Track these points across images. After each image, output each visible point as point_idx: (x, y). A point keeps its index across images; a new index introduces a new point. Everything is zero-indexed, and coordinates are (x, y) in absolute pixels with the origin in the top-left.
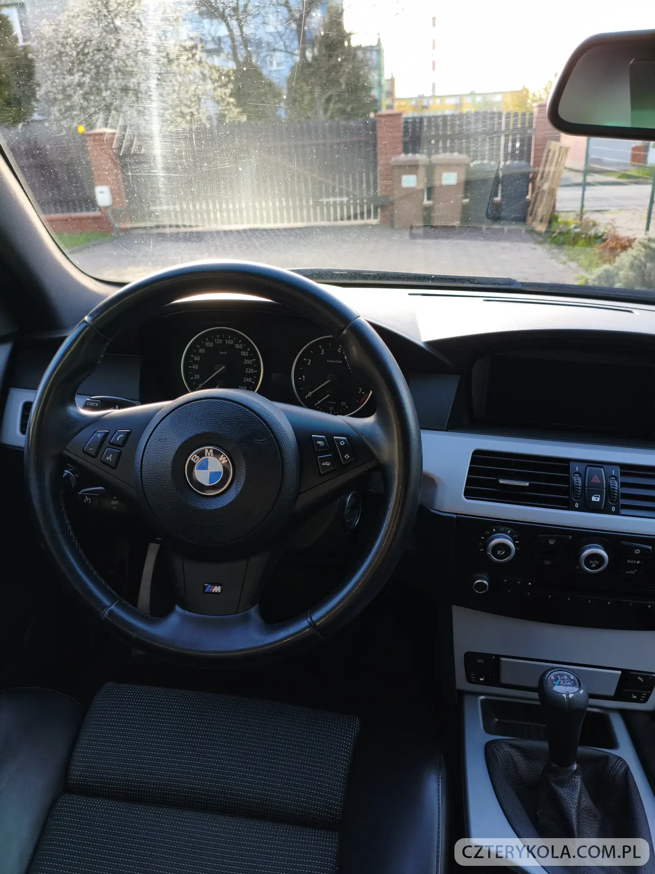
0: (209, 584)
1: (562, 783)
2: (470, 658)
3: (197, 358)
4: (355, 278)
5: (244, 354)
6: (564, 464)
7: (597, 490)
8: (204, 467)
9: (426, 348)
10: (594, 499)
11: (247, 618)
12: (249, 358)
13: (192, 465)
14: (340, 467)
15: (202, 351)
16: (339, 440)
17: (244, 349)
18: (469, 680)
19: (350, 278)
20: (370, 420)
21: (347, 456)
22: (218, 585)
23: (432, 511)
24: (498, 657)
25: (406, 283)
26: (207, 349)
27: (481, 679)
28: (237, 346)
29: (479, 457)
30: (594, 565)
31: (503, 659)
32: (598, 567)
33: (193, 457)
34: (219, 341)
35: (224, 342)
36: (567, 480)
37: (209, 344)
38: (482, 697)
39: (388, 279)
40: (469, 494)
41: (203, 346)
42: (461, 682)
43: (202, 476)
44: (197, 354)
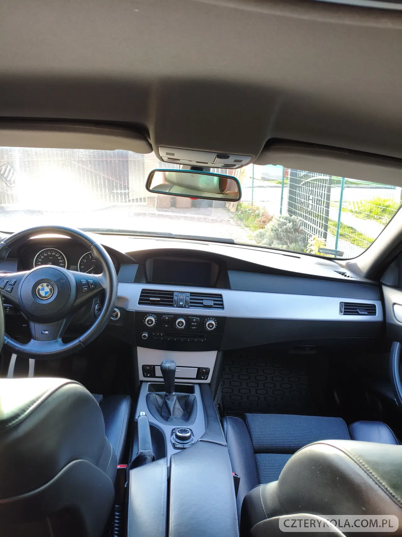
0: (44, 331)
1: (169, 399)
2: (144, 367)
3: (40, 260)
4: (108, 232)
5: (59, 258)
6: (171, 293)
7: (182, 300)
8: (43, 289)
9: (126, 255)
10: (181, 303)
11: (57, 342)
12: (61, 260)
13: (39, 289)
14: (90, 290)
15: (42, 257)
16: (90, 281)
17: (59, 256)
18: (144, 376)
19: (106, 232)
20: (101, 275)
21: (93, 286)
22: (47, 331)
23: (127, 310)
24: (154, 366)
25: (127, 234)
26: (45, 256)
27: (148, 375)
28: (57, 255)
29: (144, 291)
30: (181, 325)
31: (156, 367)
32: (182, 326)
33: (40, 287)
34: (50, 254)
35: (51, 254)
36: (172, 298)
37: (45, 255)
38: (149, 383)
39: (121, 232)
40: (139, 303)
41: (43, 255)
42: (141, 378)
43: (42, 293)
44: (40, 258)
